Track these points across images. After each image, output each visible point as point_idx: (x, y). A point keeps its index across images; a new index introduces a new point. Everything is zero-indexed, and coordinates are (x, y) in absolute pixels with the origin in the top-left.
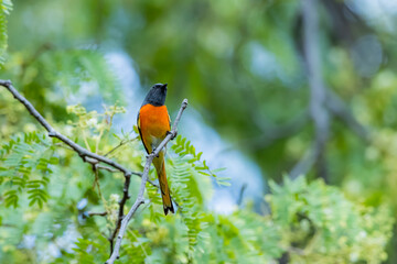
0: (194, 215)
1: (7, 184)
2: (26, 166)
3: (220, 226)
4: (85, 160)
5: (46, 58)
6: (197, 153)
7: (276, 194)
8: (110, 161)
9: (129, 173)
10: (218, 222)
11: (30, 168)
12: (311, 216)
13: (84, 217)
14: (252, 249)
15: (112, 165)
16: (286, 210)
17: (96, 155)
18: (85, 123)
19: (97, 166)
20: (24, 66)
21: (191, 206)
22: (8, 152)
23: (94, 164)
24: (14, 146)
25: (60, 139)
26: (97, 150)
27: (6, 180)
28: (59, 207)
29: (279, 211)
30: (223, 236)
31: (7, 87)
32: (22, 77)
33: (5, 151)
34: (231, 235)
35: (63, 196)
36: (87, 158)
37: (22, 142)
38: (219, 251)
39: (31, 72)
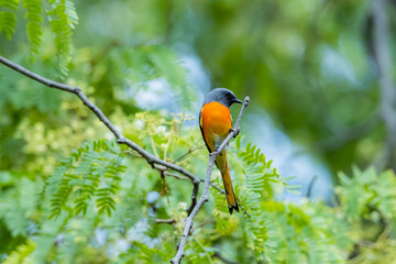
0: (261, 223)
1: (76, 192)
2: (94, 173)
3: (290, 215)
4: (153, 167)
5: (115, 55)
6: (267, 161)
7: (347, 187)
8: (179, 168)
9: (197, 180)
10: (288, 211)
11: (98, 176)
12: (381, 207)
13: (155, 210)
14: (323, 236)
15: (181, 172)
16: (356, 202)
17: (164, 162)
18: (153, 131)
19: (165, 173)
20: (93, 63)
21: (258, 215)
22: (77, 159)
23: (162, 172)
24: (83, 153)
25: (129, 145)
26: (165, 158)
27: (76, 188)
28: (129, 199)
29: (349, 203)
30: (293, 224)
31: (77, 94)
32: (91, 75)
33: (74, 158)
34: (302, 223)
35: (134, 187)
36: (156, 165)
37: (90, 150)
38: (289, 239)
39: (100, 70)
